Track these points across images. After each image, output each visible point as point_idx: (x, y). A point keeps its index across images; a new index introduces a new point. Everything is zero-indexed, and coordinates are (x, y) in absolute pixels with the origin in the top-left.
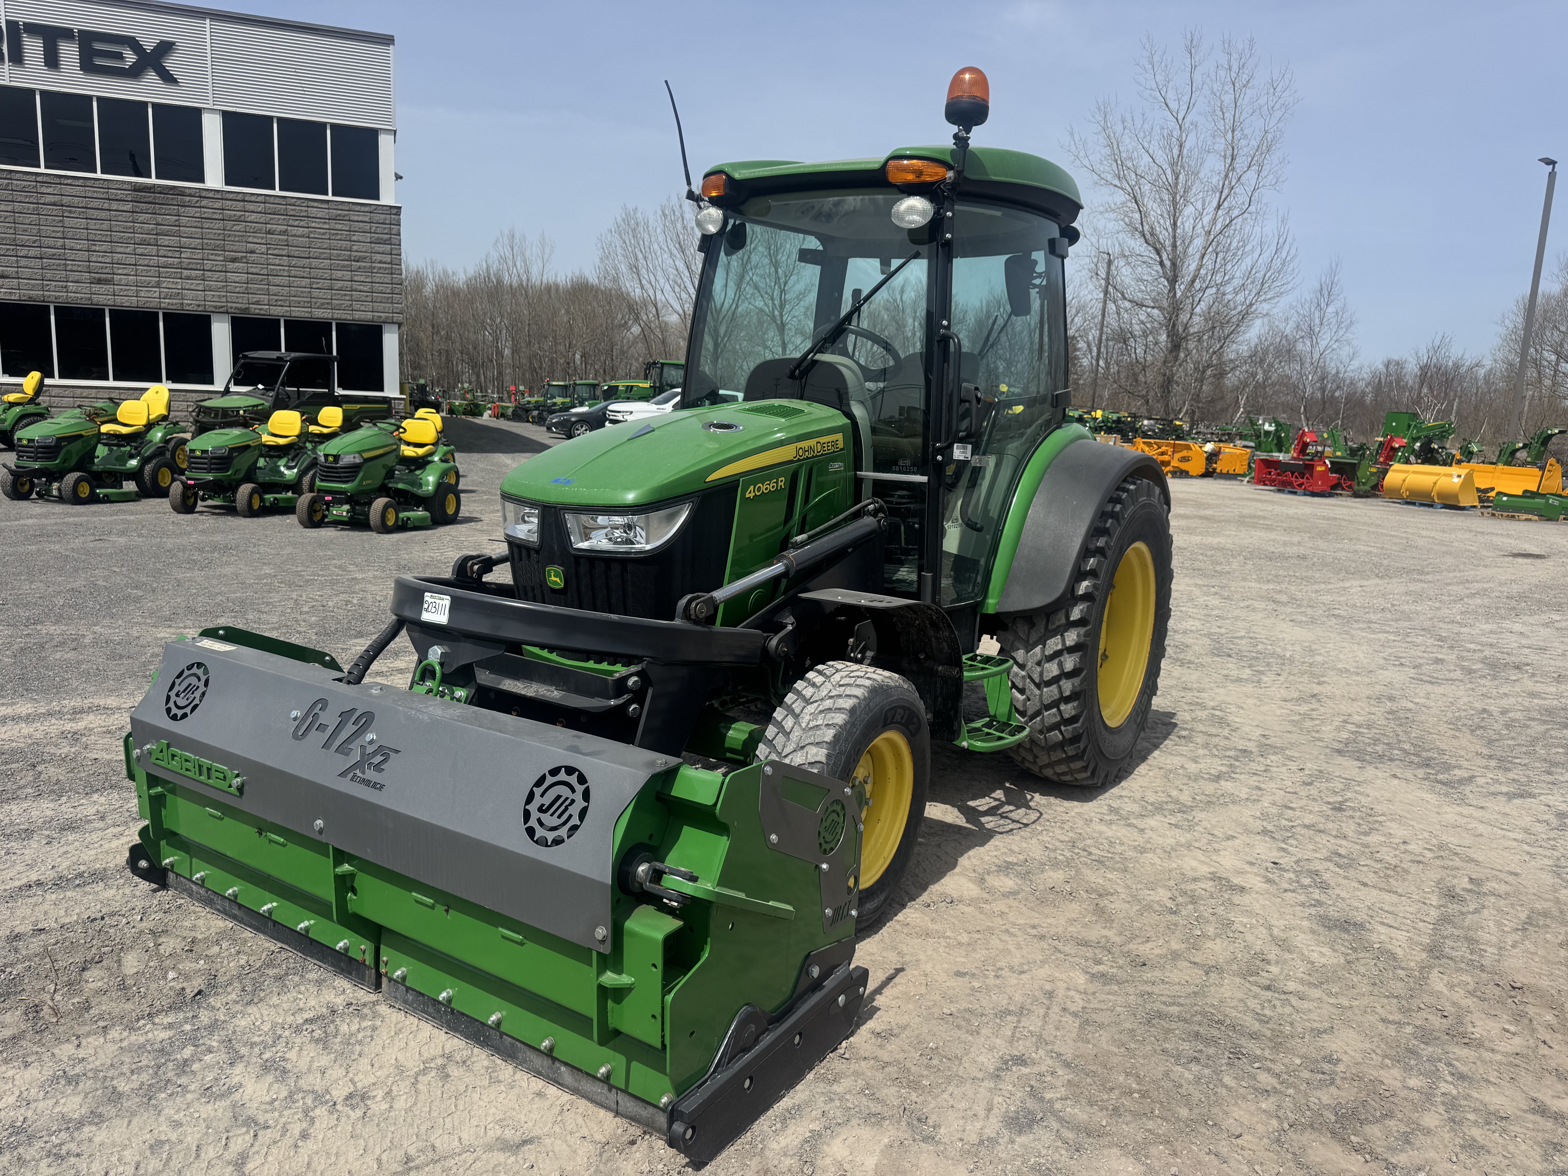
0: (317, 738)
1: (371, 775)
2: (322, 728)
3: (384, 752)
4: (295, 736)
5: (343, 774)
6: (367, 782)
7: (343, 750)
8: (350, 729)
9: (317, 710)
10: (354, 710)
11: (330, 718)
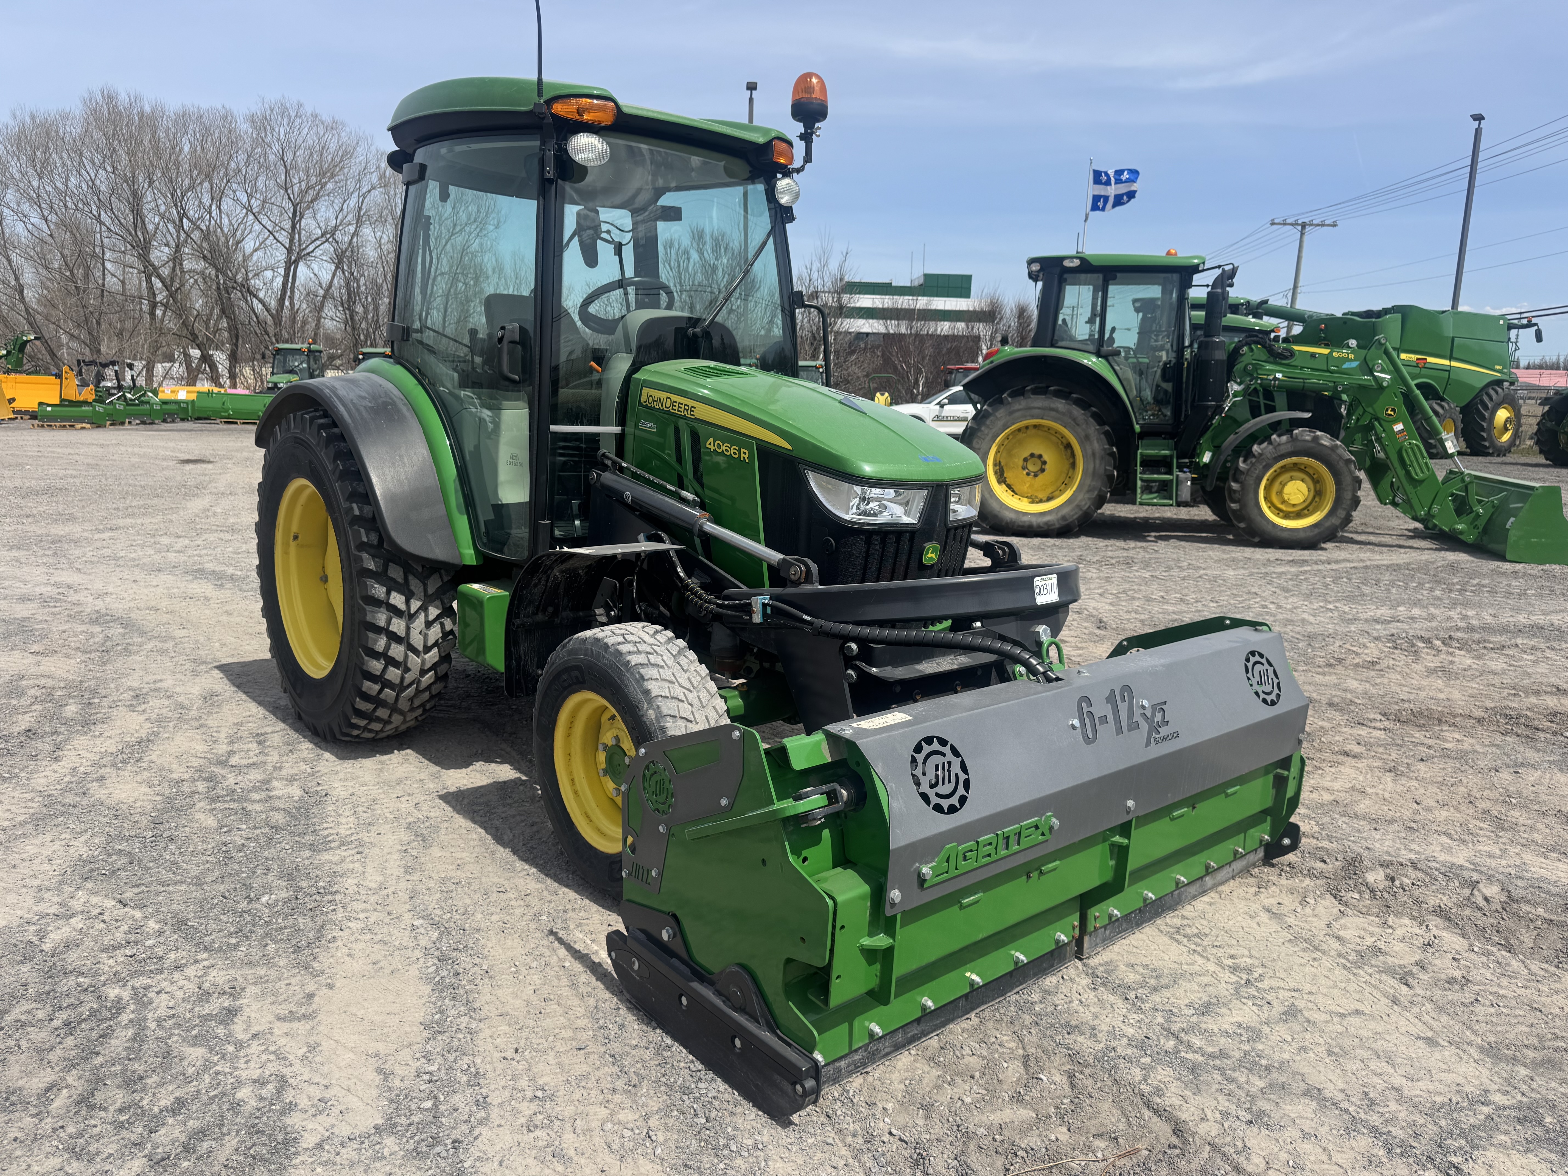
0: (1106, 732)
1: (1164, 731)
2: (1104, 720)
3: (1160, 707)
4: (1088, 741)
5: (1148, 743)
6: (1165, 738)
7: (1134, 726)
8: (1123, 708)
9: (1085, 710)
10: (1113, 691)
11: (1101, 709)
